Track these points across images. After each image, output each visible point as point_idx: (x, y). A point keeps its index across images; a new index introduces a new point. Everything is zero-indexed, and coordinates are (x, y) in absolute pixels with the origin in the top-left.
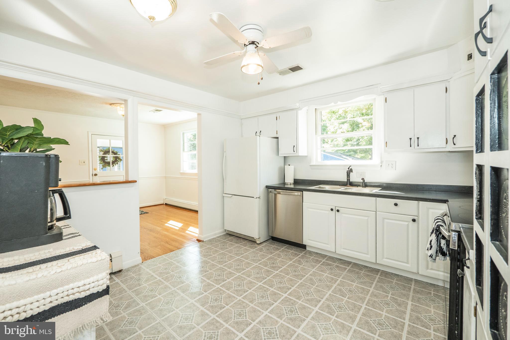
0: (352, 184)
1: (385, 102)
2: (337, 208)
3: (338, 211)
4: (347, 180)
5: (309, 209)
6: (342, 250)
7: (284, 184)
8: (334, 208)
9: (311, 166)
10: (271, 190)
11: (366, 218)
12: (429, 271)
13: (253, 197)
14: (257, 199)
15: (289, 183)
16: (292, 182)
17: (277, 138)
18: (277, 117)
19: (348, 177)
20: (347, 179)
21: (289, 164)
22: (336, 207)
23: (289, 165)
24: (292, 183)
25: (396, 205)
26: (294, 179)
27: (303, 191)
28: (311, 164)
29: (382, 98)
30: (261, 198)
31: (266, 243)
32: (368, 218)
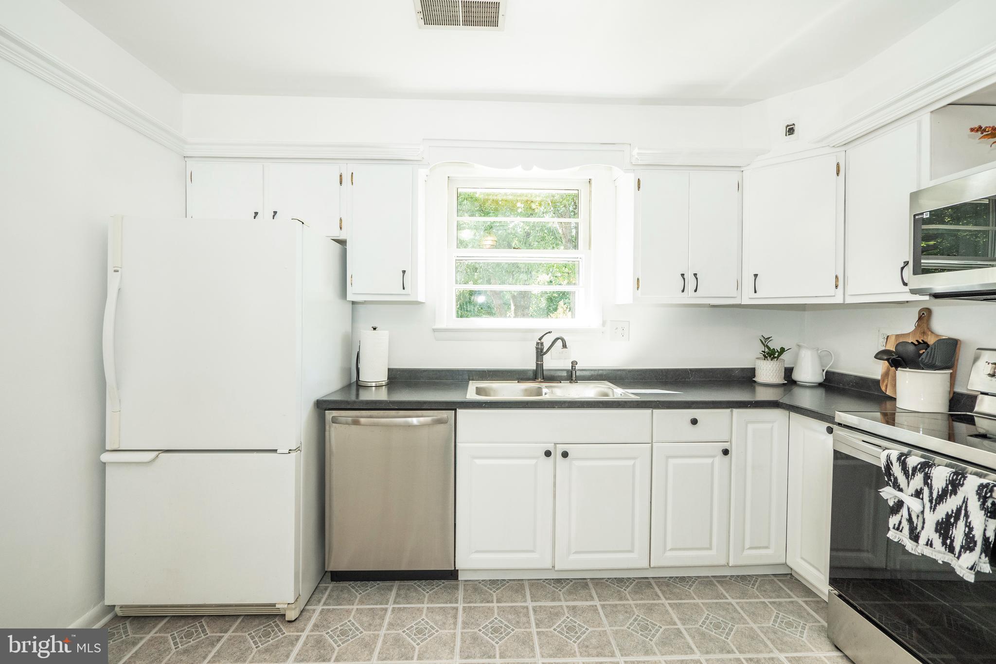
0: (552, 378)
1: (637, 188)
2: (561, 448)
3: (565, 455)
4: (535, 365)
5: (478, 461)
6: (573, 557)
7: (359, 386)
8: (550, 447)
9: (434, 330)
10: (335, 413)
11: (631, 462)
12: (747, 552)
13: (275, 451)
14: (293, 454)
15: (374, 384)
16: (383, 378)
17: (342, 243)
18: (341, 176)
19: (540, 360)
20: (537, 364)
21: (374, 326)
22: (555, 444)
23: (375, 329)
24: (384, 383)
25: (694, 422)
26: (389, 370)
27: (455, 410)
28: (437, 326)
29: (630, 180)
30: (303, 449)
31: (319, 601)
32: (634, 461)
